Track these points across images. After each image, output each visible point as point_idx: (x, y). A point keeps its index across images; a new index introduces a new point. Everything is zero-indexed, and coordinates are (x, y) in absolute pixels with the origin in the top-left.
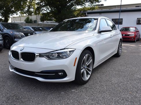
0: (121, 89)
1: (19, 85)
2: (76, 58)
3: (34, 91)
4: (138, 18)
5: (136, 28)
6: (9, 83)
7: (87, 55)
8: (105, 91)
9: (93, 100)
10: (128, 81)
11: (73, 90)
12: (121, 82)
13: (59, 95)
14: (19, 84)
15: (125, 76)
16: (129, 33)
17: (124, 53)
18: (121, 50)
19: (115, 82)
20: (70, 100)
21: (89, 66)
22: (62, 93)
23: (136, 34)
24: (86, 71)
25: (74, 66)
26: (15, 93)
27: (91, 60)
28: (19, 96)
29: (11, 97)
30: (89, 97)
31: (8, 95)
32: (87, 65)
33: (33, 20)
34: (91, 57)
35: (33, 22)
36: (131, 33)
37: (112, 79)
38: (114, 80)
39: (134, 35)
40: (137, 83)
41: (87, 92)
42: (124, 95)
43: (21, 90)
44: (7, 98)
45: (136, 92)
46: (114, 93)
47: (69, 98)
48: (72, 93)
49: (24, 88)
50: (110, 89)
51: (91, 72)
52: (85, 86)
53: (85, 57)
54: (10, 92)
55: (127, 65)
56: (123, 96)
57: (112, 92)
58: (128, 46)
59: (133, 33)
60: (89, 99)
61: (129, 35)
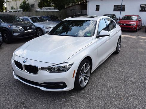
0: (114, 95)
1: (24, 92)
2: (75, 71)
3: (39, 99)
4: (141, 5)
5: (138, 16)
6: (15, 89)
7: (85, 65)
8: (100, 97)
9: (89, 107)
10: (122, 85)
11: (72, 97)
12: (116, 87)
13: (60, 102)
14: (23, 90)
15: (120, 80)
16: (131, 23)
17: (124, 48)
18: (120, 47)
19: (110, 86)
20: (70, 107)
21: (87, 73)
22: (63, 100)
23: (138, 23)
24: (84, 77)
25: (73, 77)
26: (22, 100)
27: (89, 67)
28: (26, 104)
29: (19, 105)
30: (86, 103)
31: (16, 103)
32: (85, 72)
33: (30, 5)
34: (89, 65)
35: (31, 6)
36: (133, 22)
37: (108, 84)
38: (110, 84)
39: (135, 25)
40: (130, 87)
41: (84, 99)
42: (116, 101)
43: (26, 96)
44: (16, 106)
45: (127, 98)
46: (108, 100)
47: (69, 105)
48: (71, 100)
49: (29, 95)
50: (105, 95)
51: (89, 77)
52: (83, 91)
53: (83, 67)
54: (17, 99)
55: (124, 65)
56: (115, 103)
57: (107, 98)
58: (128, 37)
59: (135, 23)
60: (86, 106)
61: (130, 25)
